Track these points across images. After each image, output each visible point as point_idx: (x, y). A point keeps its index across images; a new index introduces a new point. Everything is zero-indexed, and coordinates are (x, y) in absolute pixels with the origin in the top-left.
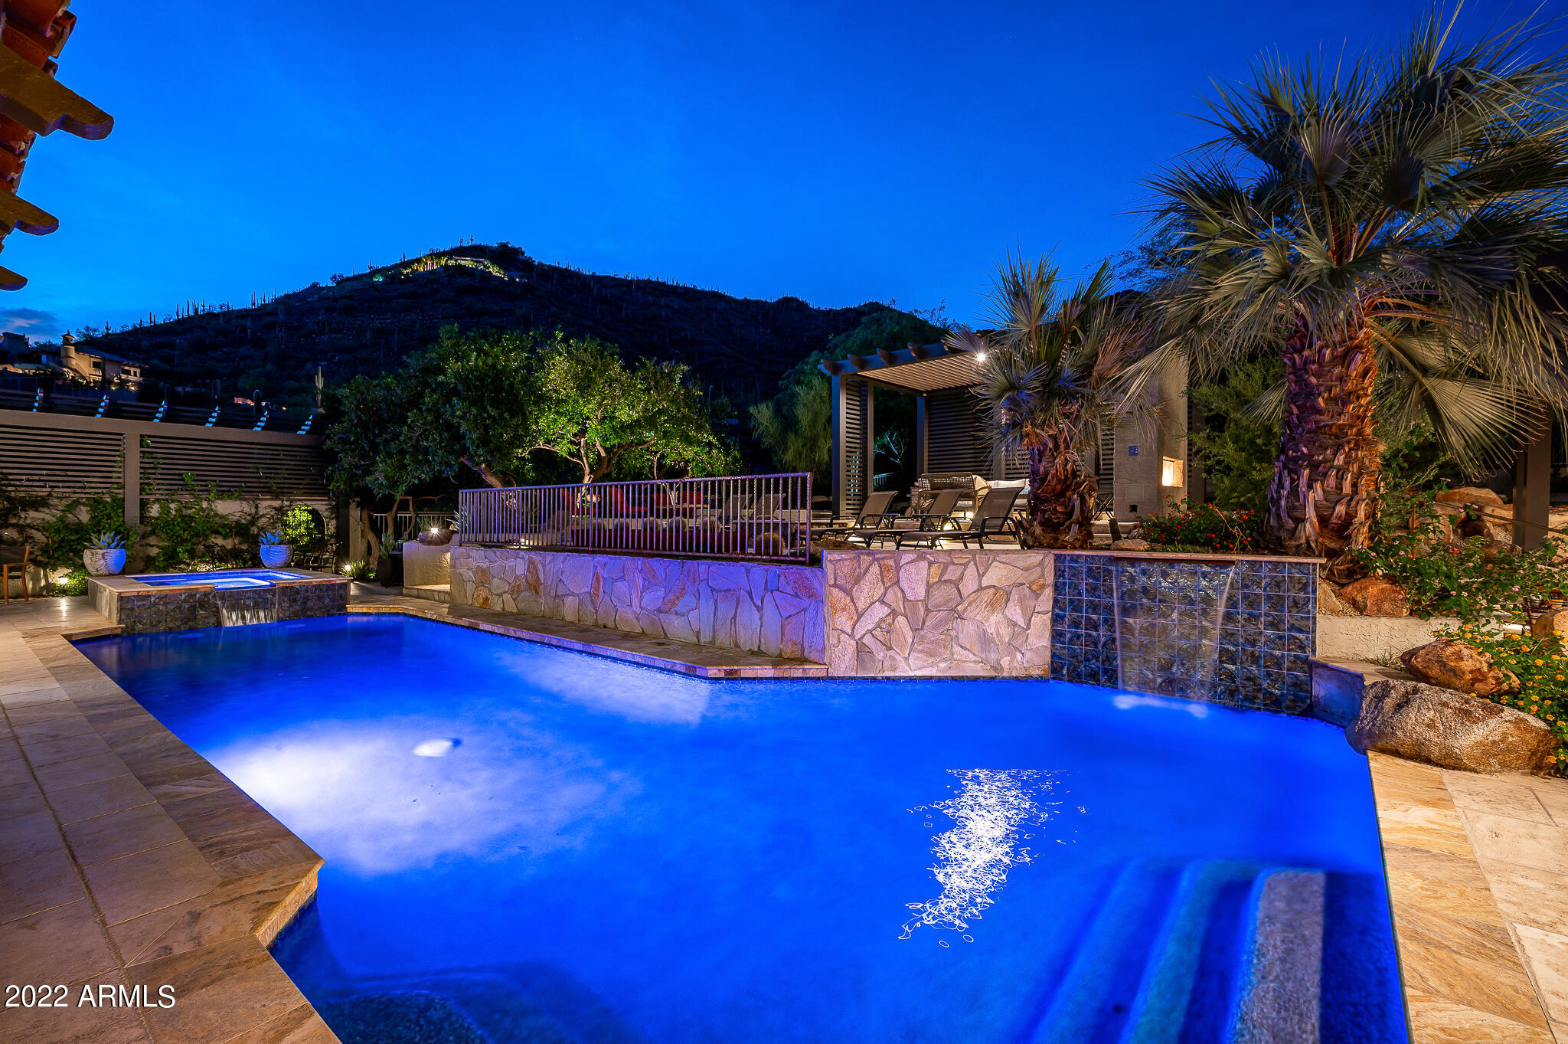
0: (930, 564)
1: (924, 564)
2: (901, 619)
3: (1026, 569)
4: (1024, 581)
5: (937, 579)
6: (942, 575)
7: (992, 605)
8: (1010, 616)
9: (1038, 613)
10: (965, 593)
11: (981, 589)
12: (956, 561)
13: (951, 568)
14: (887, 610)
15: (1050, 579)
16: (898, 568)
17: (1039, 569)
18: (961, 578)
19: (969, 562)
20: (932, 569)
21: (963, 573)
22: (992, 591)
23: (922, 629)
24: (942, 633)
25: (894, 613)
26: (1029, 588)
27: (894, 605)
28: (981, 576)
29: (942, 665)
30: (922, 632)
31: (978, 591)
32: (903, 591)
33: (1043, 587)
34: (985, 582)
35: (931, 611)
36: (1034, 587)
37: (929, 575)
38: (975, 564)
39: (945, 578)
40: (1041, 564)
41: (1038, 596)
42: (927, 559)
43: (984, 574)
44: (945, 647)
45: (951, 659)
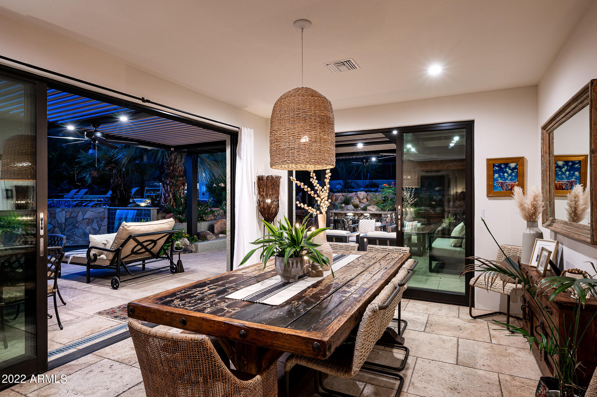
0: (66, 212)
1: (64, 212)
2: (57, 229)
3: (99, 213)
4: (98, 216)
5: (69, 216)
6: (70, 215)
7: (88, 224)
8: (93, 227)
9: (103, 226)
10: (78, 220)
11: (84, 219)
12: (75, 211)
13: (73, 213)
14: (51, 226)
15: (106, 216)
16: (55, 213)
17: (103, 213)
18: (77, 216)
19: (80, 211)
20: (67, 214)
21: (77, 215)
22: (87, 220)
23: (64, 231)
24: (71, 233)
25: (54, 227)
26: (100, 219)
27: (54, 225)
28: (84, 215)
29: (71, 242)
30: (64, 233)
31: (83, 220)
32: (57, 220)
33: (104, 218)
34: (85, 217)
35: (67, 226)
36: (102, 218)
37: (66, 215)
38: (82, 212)
39: (71, 216)
40: (104, 211)
41: (103, 221)
42: (65, 211)
43: (85, 215)
44: (72, 237)
45: (74, 240)
